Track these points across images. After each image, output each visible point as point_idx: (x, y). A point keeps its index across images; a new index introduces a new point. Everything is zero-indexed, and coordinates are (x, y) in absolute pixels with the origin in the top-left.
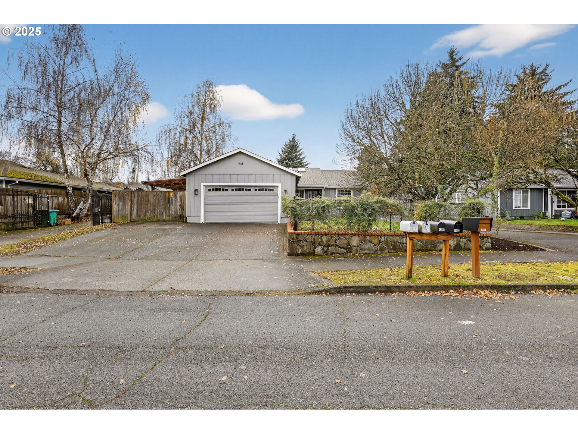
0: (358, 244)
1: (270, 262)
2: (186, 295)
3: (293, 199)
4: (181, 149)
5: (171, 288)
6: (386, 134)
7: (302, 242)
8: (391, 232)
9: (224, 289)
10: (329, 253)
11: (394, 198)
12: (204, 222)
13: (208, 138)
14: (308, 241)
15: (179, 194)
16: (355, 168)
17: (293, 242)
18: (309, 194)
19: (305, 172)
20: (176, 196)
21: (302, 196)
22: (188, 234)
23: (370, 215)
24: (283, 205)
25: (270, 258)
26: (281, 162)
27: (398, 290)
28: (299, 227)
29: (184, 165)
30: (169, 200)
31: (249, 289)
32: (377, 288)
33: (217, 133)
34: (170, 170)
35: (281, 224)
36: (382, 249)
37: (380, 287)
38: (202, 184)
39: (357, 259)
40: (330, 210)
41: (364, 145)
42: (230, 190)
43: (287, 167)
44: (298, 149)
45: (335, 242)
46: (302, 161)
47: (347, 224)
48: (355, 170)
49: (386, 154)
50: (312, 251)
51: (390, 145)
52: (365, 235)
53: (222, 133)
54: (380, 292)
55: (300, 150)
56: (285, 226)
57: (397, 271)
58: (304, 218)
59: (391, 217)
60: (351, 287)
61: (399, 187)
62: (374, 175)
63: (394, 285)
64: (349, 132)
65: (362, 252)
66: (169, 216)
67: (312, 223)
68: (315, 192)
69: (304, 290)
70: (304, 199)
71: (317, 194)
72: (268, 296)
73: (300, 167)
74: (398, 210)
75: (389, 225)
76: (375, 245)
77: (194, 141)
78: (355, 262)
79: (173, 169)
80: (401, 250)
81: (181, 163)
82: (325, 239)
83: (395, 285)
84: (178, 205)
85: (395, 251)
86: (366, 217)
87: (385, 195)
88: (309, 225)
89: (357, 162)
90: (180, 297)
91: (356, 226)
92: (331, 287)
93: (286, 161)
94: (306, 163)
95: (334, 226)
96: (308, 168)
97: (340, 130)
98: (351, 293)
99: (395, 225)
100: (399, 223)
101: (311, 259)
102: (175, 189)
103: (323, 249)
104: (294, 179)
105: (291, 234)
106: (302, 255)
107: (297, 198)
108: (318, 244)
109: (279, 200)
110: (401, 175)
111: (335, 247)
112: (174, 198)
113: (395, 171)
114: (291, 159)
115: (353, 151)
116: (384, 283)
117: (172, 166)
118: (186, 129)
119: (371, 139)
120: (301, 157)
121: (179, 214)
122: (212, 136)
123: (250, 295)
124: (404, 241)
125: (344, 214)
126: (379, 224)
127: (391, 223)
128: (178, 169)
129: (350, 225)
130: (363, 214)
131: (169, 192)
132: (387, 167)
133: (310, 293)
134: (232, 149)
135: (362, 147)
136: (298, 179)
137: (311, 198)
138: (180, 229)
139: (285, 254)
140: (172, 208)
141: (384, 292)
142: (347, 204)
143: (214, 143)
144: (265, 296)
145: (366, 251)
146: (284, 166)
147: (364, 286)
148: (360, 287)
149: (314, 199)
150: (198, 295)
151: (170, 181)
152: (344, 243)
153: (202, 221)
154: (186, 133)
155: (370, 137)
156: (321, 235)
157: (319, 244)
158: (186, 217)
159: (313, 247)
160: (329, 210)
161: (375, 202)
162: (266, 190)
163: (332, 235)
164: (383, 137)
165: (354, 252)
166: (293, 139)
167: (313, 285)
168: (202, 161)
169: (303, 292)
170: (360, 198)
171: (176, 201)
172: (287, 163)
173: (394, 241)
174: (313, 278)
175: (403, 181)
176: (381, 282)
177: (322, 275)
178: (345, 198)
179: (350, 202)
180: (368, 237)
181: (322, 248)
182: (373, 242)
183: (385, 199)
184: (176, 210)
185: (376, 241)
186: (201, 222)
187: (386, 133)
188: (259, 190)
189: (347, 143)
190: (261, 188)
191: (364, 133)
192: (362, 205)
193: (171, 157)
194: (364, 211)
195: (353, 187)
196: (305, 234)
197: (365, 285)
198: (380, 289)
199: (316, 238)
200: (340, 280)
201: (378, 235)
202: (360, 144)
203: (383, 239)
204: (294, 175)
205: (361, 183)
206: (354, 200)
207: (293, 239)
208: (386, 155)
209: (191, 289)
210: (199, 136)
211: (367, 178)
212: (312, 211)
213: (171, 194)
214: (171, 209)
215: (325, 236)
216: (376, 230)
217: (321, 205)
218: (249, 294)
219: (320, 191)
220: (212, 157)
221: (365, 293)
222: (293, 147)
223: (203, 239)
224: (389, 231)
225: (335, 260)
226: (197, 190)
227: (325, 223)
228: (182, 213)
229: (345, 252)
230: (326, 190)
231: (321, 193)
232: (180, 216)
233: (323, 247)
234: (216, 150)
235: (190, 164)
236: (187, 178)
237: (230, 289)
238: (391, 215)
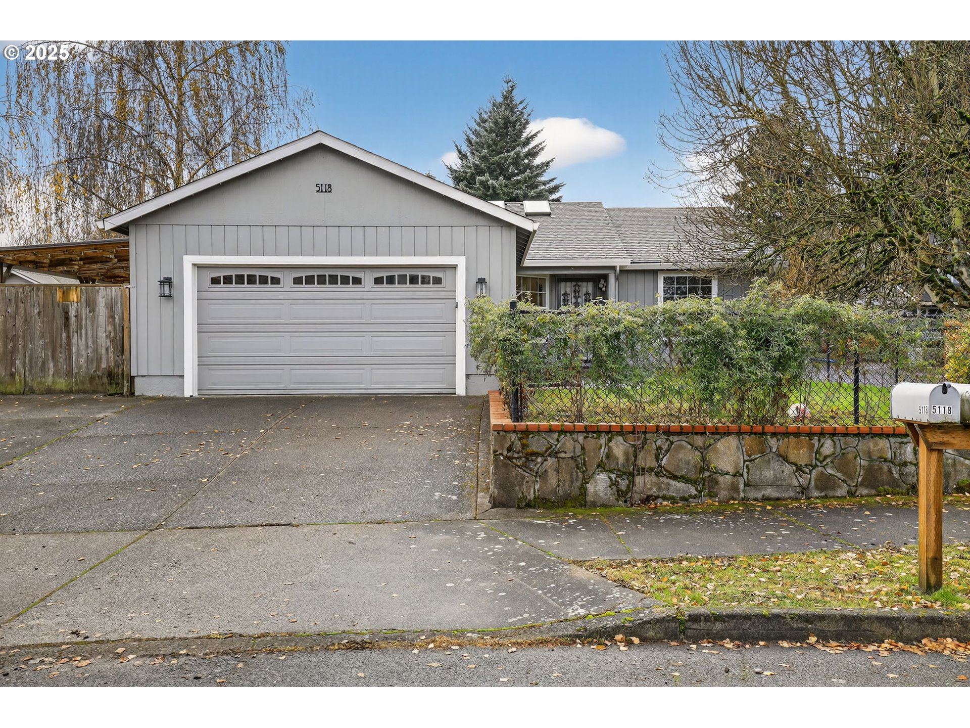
0: (737, 464)
1: (431, 530)
2: (131, 657)
3: (507, 309)
4: (105, 134)
5: (76, 633)
6: (842, 70)
7: (539, 460)
8: (857, 421)
9: (273, 629)
10: (636, 497)
11: (869, 304)
12: (196, 394)
13: (203, 93)
14: (563, 455)
15: (104, 293)
16: (725, 198)
17: (510, 458)
18: (563, 292)
19: (549, 215)
20: (91, 304)
21: (538, 300)
22: (140, 436)
23: (780, 364)
24: (473, 332)
25: (430, 518)
26: (463, 180)
27: (889, 631)
28: (532, 408)
29: (118, 189)
30: (67, 318)
31: (358, 628)
32: (811, 623)
33: (235, 77)
34: (68, 209)
35: (467, 396)
36: (826, 483)
37: (821, 618)
38: (189, 261)
39: (735, 517)
40: (638, 347)
41: (760, 112)
42: (287, 279)
43: (485, 198)
44: (524, 135)
45: (657, 458)
46: (538, 175)
47: (699, 395)
48: (725, 204)
49: (841, 144)
50: (575, 492)
51: (858, 108)
52: (763, 434)
53: (254, 74)
54: (824, 637)
55: (533, 137)
56: (479, 406)
57: (884, 564)
58: (548, 376)
59: (857, 371)
60: (718, 618)
61: (887, 262)
62: (793, 221)
63: (874, 612)
64: (707, 69)
65: (753, 494)
66: (69, 373)
67: (574, 391)
68: (584, 284)
69: (549, 630)
70: (546, 311)
71: (590, 291)
72: (424, 648)
73: (533, 198)
74: (885, 346)
75: (851, 399)
76: (799, 469)
77: (152, 104)
78: (728, 529)
79: (78, 204)
80: (898, 486)
81: (106, 183)
82: (619, 448)
83: (879, 614)
84: (102, 335)
85: (873, 492)
86: (765, 372)
87: (835, 292)
88: (565, 400)
89: (733, 176)
90: (107, 665)
91: (733, 401)
92: (644, 616)
93: (482, 178)
94: (552, 184)
95: (652, 402)
96: (558, 200)
97: (672, 62)
98: (716, 638)
99: (871, 396)
100: (885, 392)
101: (574, 517)
102: (84, 280)
103: (613, 484)
104: (511, 239)
105: (502, 431)
106: (543, 503)
107: (521, 306)
108: (599, 466)
109: (461, 314)
110: (897, 218)
111: (657, 475)
112: (84, 312)
113: (874, 204)
114: (499, 170)
115: (718, 137)
116: (836, 606)
117: (76, 195)
118: (122, 61)
119: (785, 93)
120: (538, 161)
121: (104, 366)
122: (220, 88)
123: (363, 648)
124: (909, 456)
125: (689, 361)
126: (813, 394)
127: (857, 390)
128: (95, 204)
129: (709, 400)
130: (754, 361)
131: (66, 290)
132: (843, 191)
133: (571, 640)
134: (291, 135)
135: (751, 123)
136: (523, 239)
137: (571, 307)
138: (112, 421)
139: (484, 500)
140: (80, 345)
141: (838, 637)
142: (698, 327)
143: (227, 113)
144: (416, 651)
145: (770, 492)
146: (474, 195)
147: (763, 616)
148: (747, 617)
149: (581, 309)
150: (174, 655)
151: (68, 248)
152: (688, 463)
153: (190, 389)
154: (121, 76)
155: (783, 84)
156: (607, 433)
157: (601, 467)
158: (134, 377)
159: (580, 475)
160: (632, 347)
161: (798, 317)
162: (414, 280)
163: (645, 433)
164: (832, 82)
165: (723, 494)
166: (505, 98)
167: (582, 612)
168: (186, 175)
169: (546, 636)
170: (742, 303)
171: (94, 319)
172: (484, 184)
173: (869, 454)
174: (581, 587)
175: (902, 240)
176: (825, 603)
177: (614, 573)
178: (691, 303)
179: (707, 318)
180: (773, 442)
181: (610, 477)
182: (792, 457)
183: (836, 306)
184: (96, 350)
185: (801, 455)
186: (187, 394)
187: (845, 66)
188: (391, 280)
189: (697, 110)
190: (396, 273)
191: (759, 69)
192: (751, 328)
193: (70, 161)
194: (757, 349)
195: (718, 264)
196: (550, 430)
197: (765, 612)
198: (821, 625)
199: (591, 443)
200: (676, 594)
201: (810, 435)
202: (744, 111)
203: (828, 447)
204: (510, 226)
205: (746, 252)
206: (722, 310)
207: (510, 449)
208: (842, 150)
209: (153, 635)
210: (170, 87)
211: (770, 235)
212: (575, 353)
213: (74, 296)
214: (74, 350)
215: (620, 439)
216: (801, 417)
217: (605, 329)
218: (360, 646)
219: (602, 282)
220: (220, 165)
221: (767, 638)
222: (506, 127)
223: (193, 454)
224: (850, 421)
225: (657, 521)
226: (168, 281)
227: (620, 393)
228: (117, 365)
229: (694, 492)
230: (624, 278)
231: (606, 287)
232: (110, 375)
233: (613, 476)
234: (235, 138)
235: (140, 187)
236: (131, 238)
237: (291, 628)
238: (856, 362)
